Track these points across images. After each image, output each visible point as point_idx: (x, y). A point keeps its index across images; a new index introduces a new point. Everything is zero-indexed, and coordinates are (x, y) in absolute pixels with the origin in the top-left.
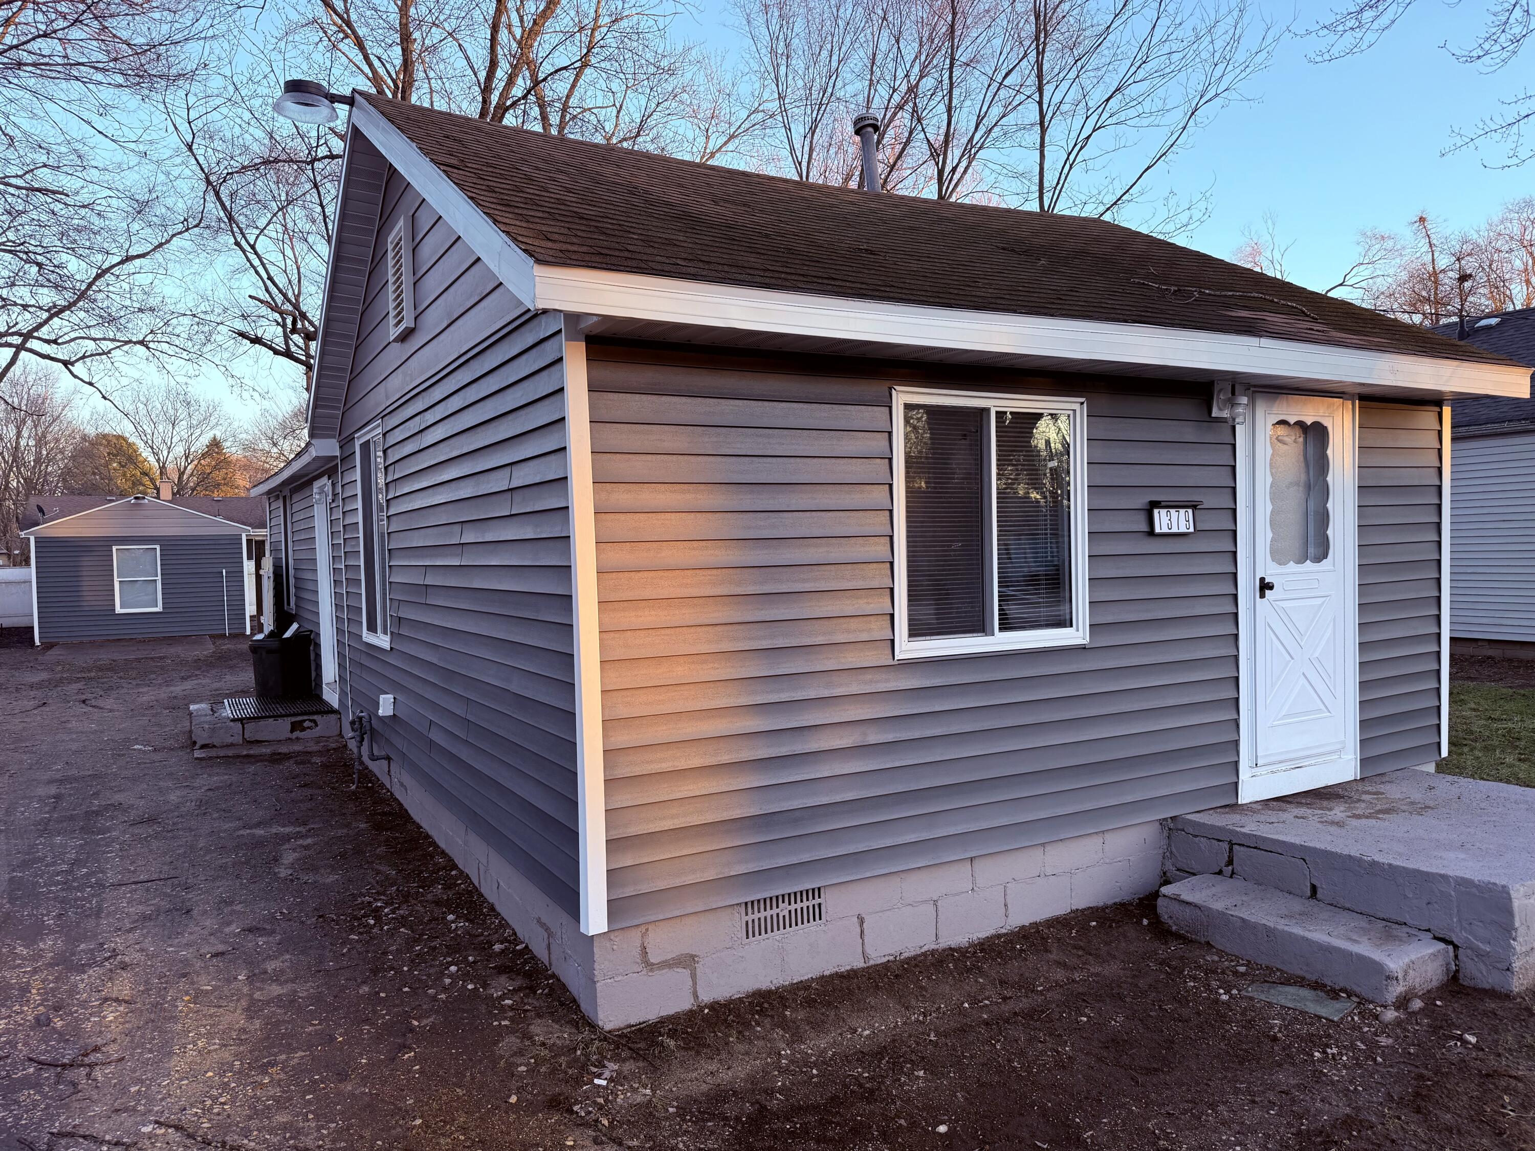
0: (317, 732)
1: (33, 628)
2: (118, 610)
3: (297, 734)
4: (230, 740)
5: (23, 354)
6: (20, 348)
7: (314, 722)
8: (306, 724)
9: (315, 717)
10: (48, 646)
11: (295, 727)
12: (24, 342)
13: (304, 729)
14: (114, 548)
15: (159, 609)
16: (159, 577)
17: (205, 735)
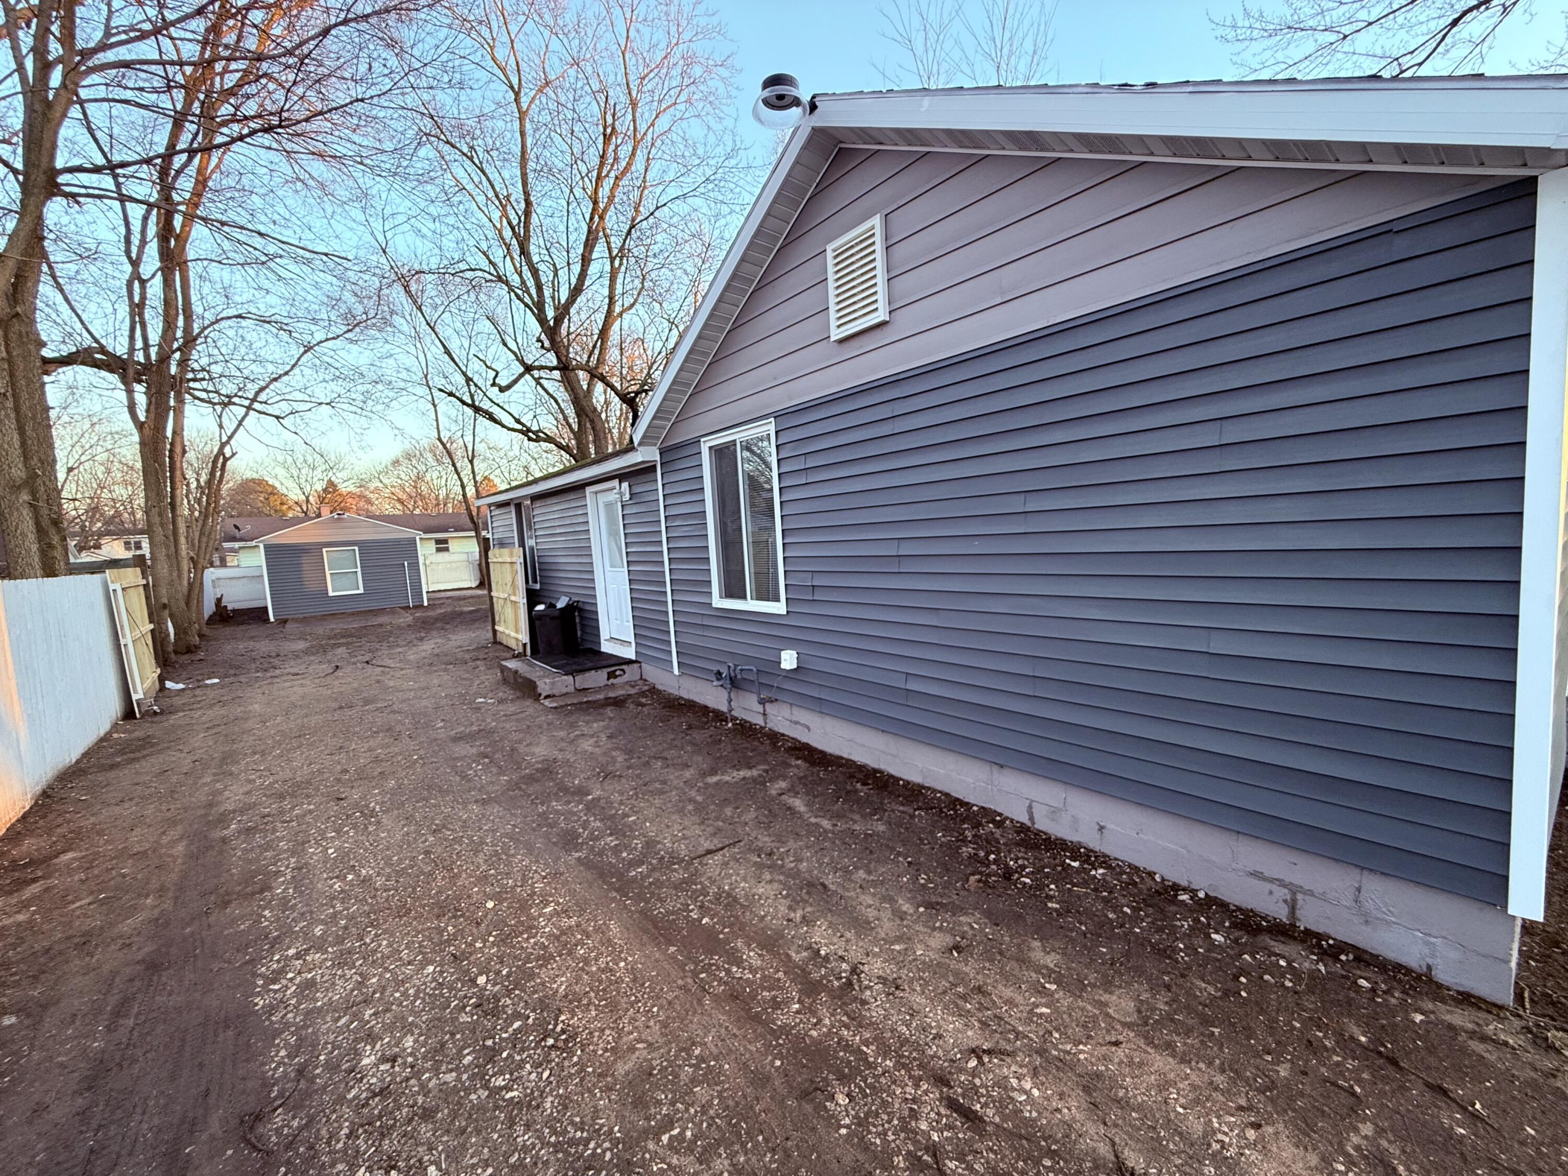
0: (625, 678)
1: (266, 608)
2: (331, 594)
3: (612, 681)
4: (565, 690)
5: (252, 412)
6: (249, 408)
7: (623, 670)
8: (618, 673)
9: (623, 667)
10: (283, 622)
11: (611, 675)
12: (251, 404)
13: (616, 677)
14: (324, 550)
15: (361, 591)
16: (359, 569)
17: (547, 687)
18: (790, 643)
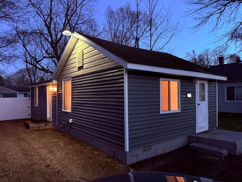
4: (35, 127)
7: (48, 124)
17: (31, 126)
18: (71, 118)
